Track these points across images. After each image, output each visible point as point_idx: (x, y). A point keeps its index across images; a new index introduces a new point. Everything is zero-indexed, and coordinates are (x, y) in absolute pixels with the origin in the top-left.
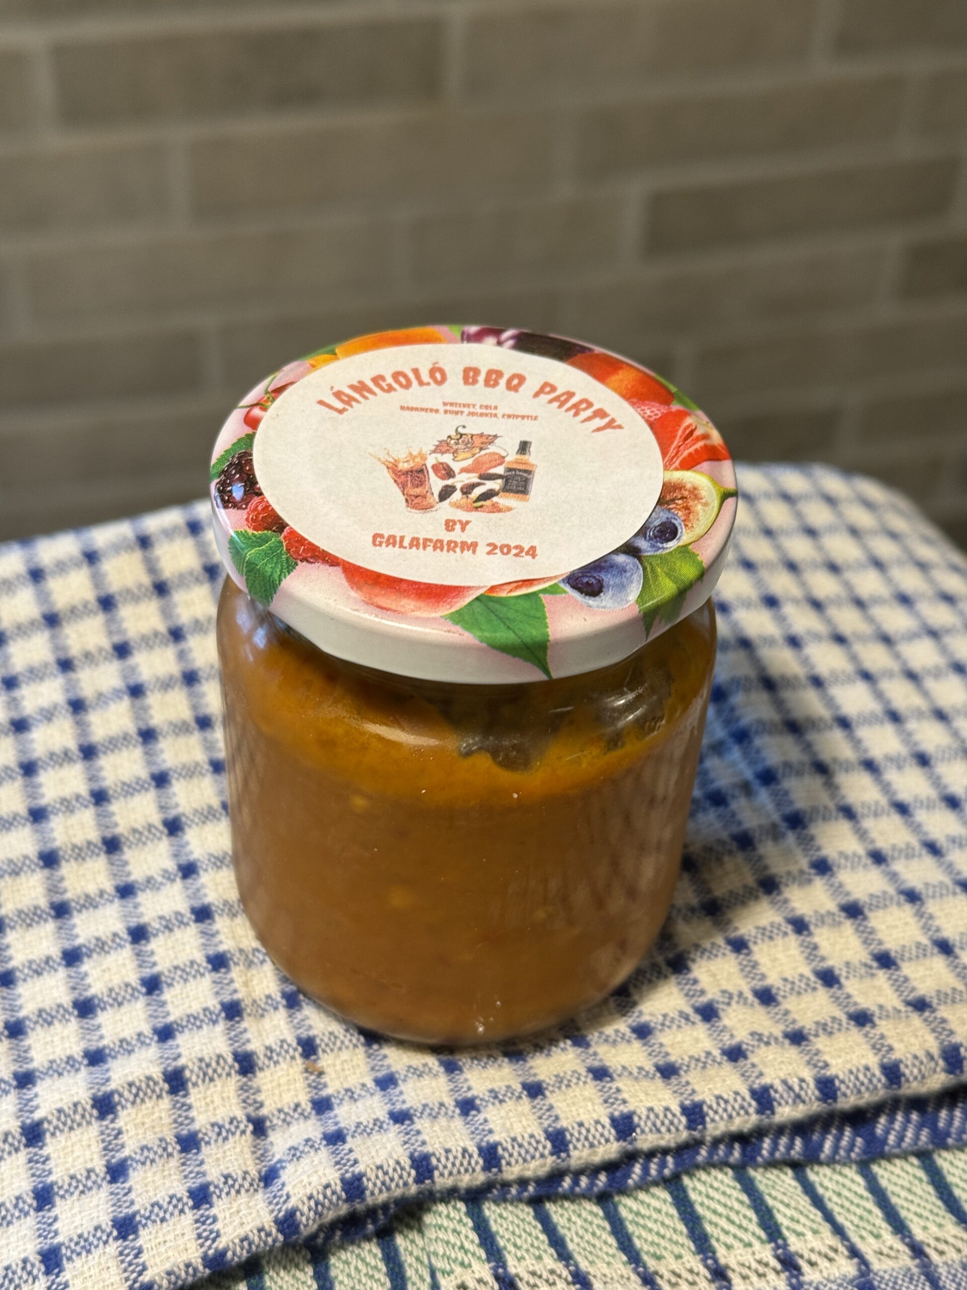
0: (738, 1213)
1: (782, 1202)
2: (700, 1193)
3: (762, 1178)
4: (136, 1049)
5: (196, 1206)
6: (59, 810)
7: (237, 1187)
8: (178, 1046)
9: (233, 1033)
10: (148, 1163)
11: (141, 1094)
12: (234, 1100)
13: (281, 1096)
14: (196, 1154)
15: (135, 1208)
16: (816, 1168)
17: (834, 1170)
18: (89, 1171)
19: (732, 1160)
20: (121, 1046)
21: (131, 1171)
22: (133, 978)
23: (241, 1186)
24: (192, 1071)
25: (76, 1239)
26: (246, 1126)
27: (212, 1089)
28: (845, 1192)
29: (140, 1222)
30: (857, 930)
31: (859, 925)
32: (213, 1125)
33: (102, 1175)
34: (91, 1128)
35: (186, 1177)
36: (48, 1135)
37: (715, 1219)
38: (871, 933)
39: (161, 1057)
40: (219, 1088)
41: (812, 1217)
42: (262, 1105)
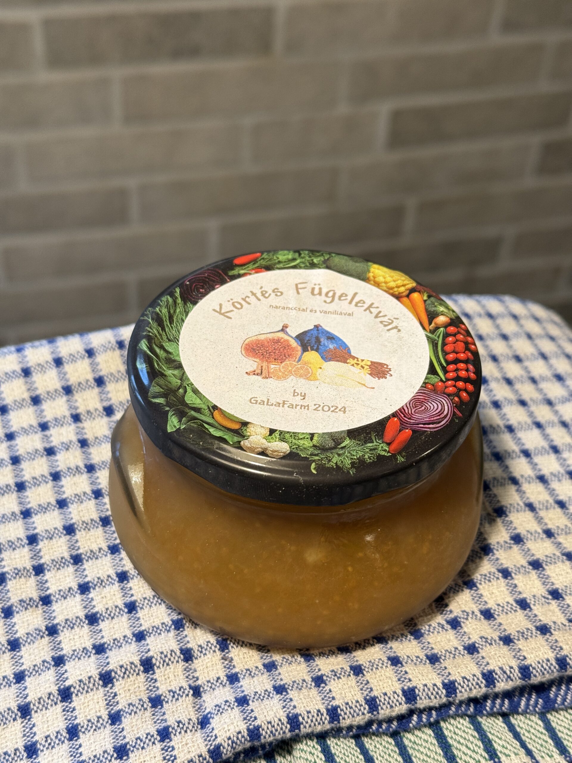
0: (472, 743)
1: (497, 737)
2: (450, 731)
3: (486, 722)
4: (123, 645)
5: (162, 740)
6: (73, 501)
7: (185, 729)
8: (148, 645)
9: (179, 638)
10: (133, 713)
11: (127, 672)
12: (182, 677)
13: (208, 673)
14: (161, 709)
15: (127, 740)
16: (515, 716)
17: (526, 717)
18: (99, 717)
19: (469, 713)
20: (114, 643)
21: (123, 718)
22: (120, 603)
23: (187, 728)
24: (156, 660)
25: (92, 758)
26: (189, 692)
27: (168, 670)
28: (532, 731)
29: (129, 749)
30: (539, 577)
31: (540, 574)
32: (169, 691)
33: (106, 720)
34: (98, 692)
35: (155, 722)
36: (74, 695)
37: (459, 746)
38: (547, 578)
39: (139, 651)
40: (172, 670)
41: (514, 745)
42: (197, 679)
